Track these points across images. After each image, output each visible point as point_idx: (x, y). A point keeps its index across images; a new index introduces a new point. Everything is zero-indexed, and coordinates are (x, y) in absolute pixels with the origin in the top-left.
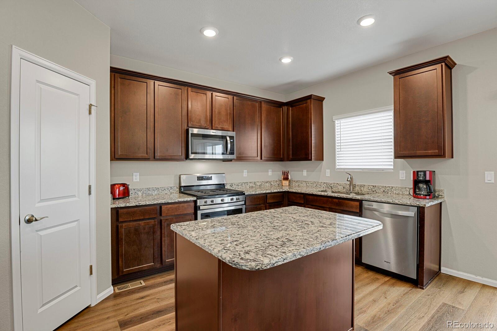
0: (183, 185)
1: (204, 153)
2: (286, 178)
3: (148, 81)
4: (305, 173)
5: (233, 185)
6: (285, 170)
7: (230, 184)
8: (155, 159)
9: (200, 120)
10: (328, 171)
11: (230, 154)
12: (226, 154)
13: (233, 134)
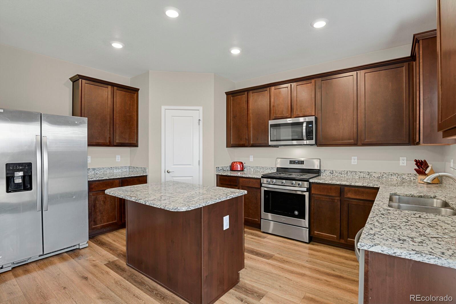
5: (334, 172)
7: (330, 171)
9: (282, 111)
11: (308, 139)
12: (303, 140)
13: (312, 119)
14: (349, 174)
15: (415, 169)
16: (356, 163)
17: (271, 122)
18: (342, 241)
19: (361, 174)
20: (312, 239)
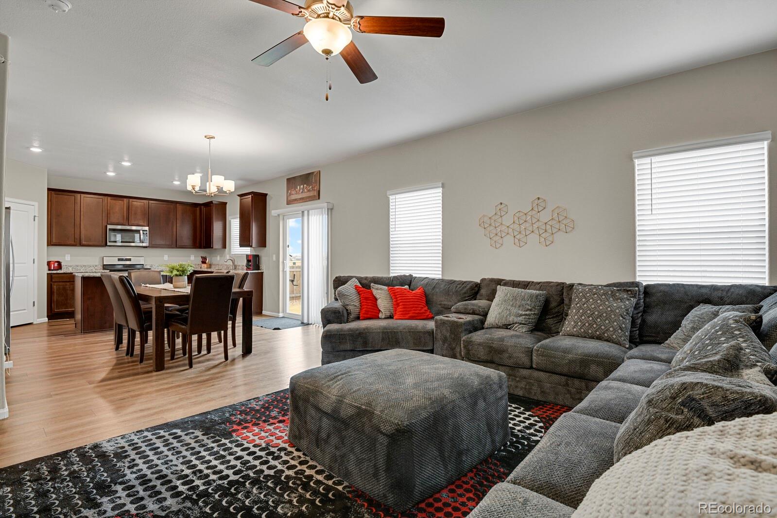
0: (105, 264)
1: (116, 242)
2: (204, 262)
3: (76, 194)
4: (218, 258)
5: (153, 266)
6: (204, 255)
7: (150, 265)
8: (81, 245)
9: (118, 219)
10: (228, 256)
13: (146, 228)
16: (167, 259)
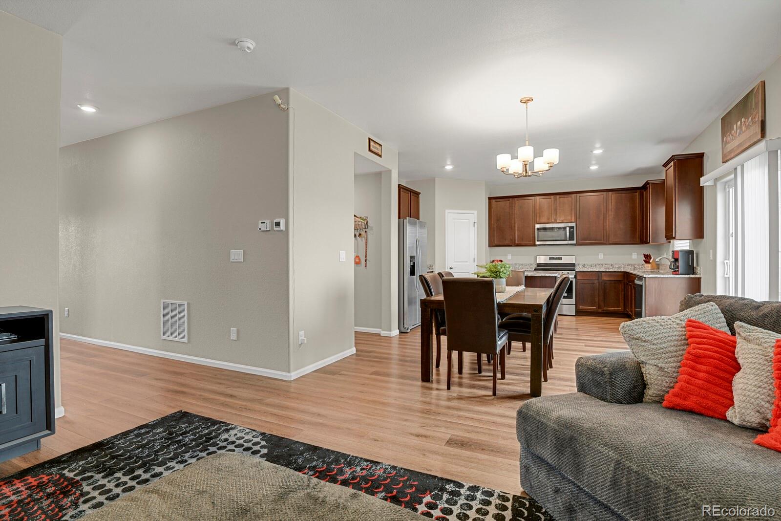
0: (538, 263)
2: (647, 262)
5: (586, 265)
11: (570, 240)
12: (566, 240)
13: (574, 225)
14: (597, 266)
15: (644, 260)
16: (602, 258)
17: (537, 226)
18: (600, 311)
19: (607, 266)
20: (579, 313)
